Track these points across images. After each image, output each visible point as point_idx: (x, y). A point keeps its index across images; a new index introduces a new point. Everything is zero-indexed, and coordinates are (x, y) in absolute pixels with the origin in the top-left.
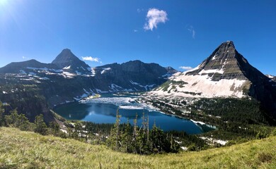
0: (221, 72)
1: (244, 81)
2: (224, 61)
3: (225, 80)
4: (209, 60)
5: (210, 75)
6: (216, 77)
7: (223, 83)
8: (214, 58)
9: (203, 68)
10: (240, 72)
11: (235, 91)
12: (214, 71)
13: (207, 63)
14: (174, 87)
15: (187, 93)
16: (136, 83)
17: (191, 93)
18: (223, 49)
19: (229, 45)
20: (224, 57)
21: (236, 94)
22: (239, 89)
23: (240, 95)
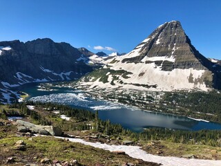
0: (172, 59)
1: (203, 71)
2: (172, 46)
3: (179, 70)
4: (151, 45)
5: (158, 63)
6: (167, 66)
7: (177, 73)
8: (158, 42)
9: (146, 54)
10: (196, 60)
11: (196, 83)
12: (163, 59)
13: (149, 49)
14: (115, 78)
15: (138, 85)
16: (48, 71)
17: (144, 86)
18: (169, 31)
19: (176, 27)
20: (172, 41)
21: (198, 86)
22: (199, 81)
23: (203, 88)
